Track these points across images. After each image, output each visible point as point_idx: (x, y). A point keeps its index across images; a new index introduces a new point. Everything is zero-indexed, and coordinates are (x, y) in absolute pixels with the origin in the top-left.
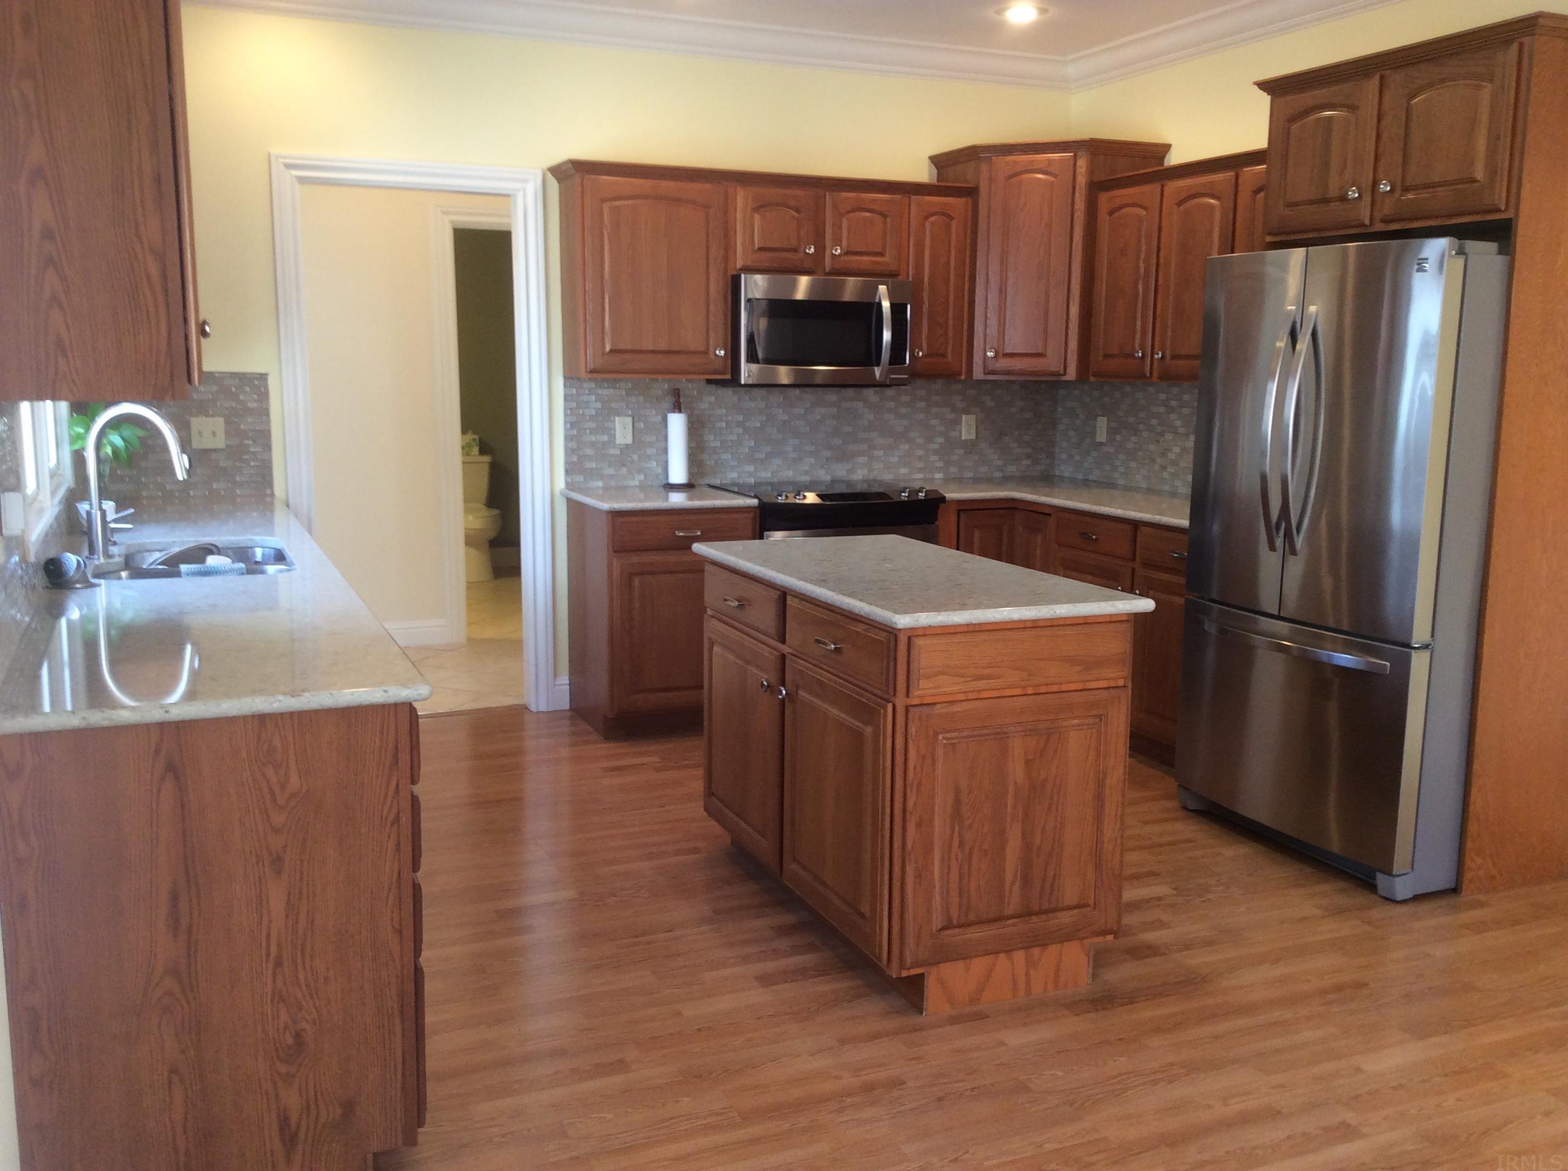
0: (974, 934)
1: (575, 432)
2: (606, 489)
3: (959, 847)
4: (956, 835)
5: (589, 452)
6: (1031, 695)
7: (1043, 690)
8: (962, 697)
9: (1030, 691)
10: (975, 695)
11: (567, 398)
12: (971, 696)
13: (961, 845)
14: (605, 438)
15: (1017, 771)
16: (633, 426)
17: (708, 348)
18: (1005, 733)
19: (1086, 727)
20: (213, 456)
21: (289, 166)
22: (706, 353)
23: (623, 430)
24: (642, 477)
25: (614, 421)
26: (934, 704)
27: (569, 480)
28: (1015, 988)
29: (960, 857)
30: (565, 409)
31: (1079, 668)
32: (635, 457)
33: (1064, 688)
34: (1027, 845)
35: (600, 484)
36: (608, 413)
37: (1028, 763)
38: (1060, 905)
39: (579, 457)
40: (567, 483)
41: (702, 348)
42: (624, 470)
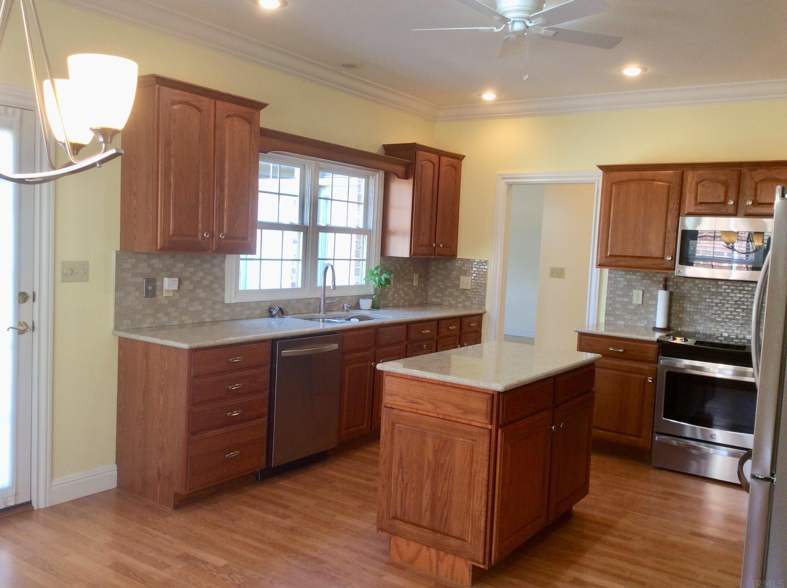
0: (408, 528)
1: (612, 296)
2: (626, 326)
3: (401, 481)
4: (400, 474)
5: (618, 306)
6: (441, 418)
7: (448, 418)
8: (409, 410)
9: (441, 416)
10: (415, 411)
11: (609, 278)
12: (413, 411)
13: (402, 480)
14: (627, 300)
15: (429, 454)
16: (643, 296)
17: (664, 257)
18: (426, 433)
19: (466, 444)
20: (467, 292)
21: (503, 178)
22: (663, 258)
23: (637, 297)
24: (646, 322)
25: (632, 292)
26: (394, 409)
27: (607, 319)
28: (431, 568)
29: (402, 486)
30: (608, 284)
31: (461, 411)
32: (643, 311)
33: (458, 420)
34: (433, 495)
35: (623, 323)
36: (630, 287)
37: (435, 451)
38: (450, 533)
39: (613, 308)
40: (606, 320)
41: (660, 256)
42: (636, 318)
